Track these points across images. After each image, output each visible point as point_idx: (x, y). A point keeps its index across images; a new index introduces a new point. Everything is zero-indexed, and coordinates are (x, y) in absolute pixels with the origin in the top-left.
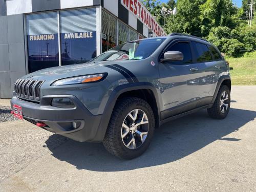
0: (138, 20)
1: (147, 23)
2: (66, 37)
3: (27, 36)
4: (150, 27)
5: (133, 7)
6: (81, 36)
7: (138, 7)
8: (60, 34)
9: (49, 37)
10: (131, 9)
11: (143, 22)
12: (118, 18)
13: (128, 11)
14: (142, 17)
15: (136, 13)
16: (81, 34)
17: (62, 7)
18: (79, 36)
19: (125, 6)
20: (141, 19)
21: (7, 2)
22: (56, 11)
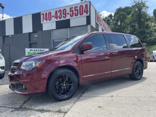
0: (102, 29)
1: (106, 30)
3: (53, 40)
5: (100, 23)
7: (102, 22)
9: (64, 40)
10: (100, 24)
11: (104, 29)
13: (98, 25)
15: (101, 25)
17: (71, 26)
19: (97, 23)
20: (103, 28)
21: (43, 24)
22: (68, 28)
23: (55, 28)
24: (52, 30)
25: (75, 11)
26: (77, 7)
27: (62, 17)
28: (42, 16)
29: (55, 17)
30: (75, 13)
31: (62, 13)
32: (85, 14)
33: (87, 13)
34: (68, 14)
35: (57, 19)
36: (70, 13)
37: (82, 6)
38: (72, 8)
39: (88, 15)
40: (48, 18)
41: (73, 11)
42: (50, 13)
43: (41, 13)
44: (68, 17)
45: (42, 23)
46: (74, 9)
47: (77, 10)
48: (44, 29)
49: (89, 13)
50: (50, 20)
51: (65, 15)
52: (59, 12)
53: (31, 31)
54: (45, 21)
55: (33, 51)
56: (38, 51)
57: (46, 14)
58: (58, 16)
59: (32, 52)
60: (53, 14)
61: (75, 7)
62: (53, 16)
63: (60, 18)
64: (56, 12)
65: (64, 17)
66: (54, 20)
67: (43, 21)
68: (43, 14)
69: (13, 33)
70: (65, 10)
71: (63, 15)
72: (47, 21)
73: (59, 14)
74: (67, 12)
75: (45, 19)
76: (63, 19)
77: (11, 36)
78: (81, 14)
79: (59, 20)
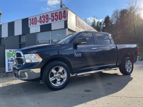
2: (53, 41)
3: (38, 41)
5: (83, 26)
8: (51, 40)
9: (47, 41)
13: (80, 28)
17: (52, 29)
19: (78, 26)
21: (30, 28)
22: (50, 31)
23: (40, 31)
24: (38, 33)
25: (55, 16)
26: (57, 13)
27: (45, 22)
28: (29, 21)
30: (56, 18)
31: (45, 18)
32: (63, 19)
33: (65, 18)
34: (50, 19)
35: (41, 23)
36: (51, 18)
37: (61, 12)
38: (53, 14)
39: (66, 20)
40: (34, 22)
41: (53, 16)
42: (36, 18)
43: (29, 19)
44: (50, 22)
45: (29, 26)
46: (54, 15)
47: (57, 15)
48: (31, 32)
50: (35, 24)
51: (47, 20)
52: (43, 17)
53: (21, 34)
54: (32, 25)
57: (33, 19)
58: (42, 21)
60: (38, 19)
61: (56, 13)
62: (38, 21)
63: (43, 23)
64: (41, 17)
65: (46, 21)
66: (39, 24)
67: (30, 25)
68: (30, 19)
69: (7, 36)
70: (47, 15)
71: (46, 20)
72: (33, 25)
73: (42, 19)
74: (49, 18)
75: (32, 24)
76: (45, 23)
77: (5, 38)
78: (60, 19)
79: (42, 24)
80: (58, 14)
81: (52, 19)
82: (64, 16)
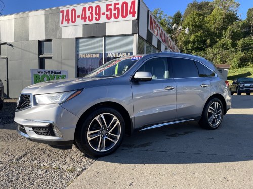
0: (159, 41)
2: (109, 56)
3: (77, 55)
4: (166, 44)
5: (156, 30)
6: (121, 55)
7: (158, 29)
8: (104, 54)
9: (95, 56)
11: (161, 41)
12: (147, 41)
13: (152, 34)
14: (161, 37)
15: (157, 35)
16: (121, 54)
17: (107, 34)
18: (119, 55)
19: (151, 31)
20: (160, 39)
21: (62, 28)
22: (102, 37)
23: (82, 36)
24: (77, 39)
25: (115, 10)
26: (118, 4)
27: (94, 18)
28: (61, 15)
29: (82, 18)
30: (115, 14)
31: (94, 12)
32: (130, 17)
33: (133, 16)
34: (103, 14)
35: (85, 21)
36: (106, 13)
37: (126, 3)
38: (111, 5)
39: (135, 18)
40: (70, 18)
41: (111, 9)
42: (74, 10)
43: (60, 10)
44: (103, 19)
45: (61, 25)
46: (112, 7)
47: (118, 8)
48: (64, 37)
49: (136, 15)
50: (73, 22)
51: (97, 16)
52: (89, 10)
54: (65, 23)
55: (43, 74)
56: (50, 73)
57: (68, 11)
58: (87, 16)
59: (41, 74)
60: (79, 11)
61: (115, 4)
62: (79, 16)
63: (90, 20)
64: (84, 9)
65: (96, 18)
66: (80, 22)
67: (62, 23)
68: (63, 11)
69: (13, 40)
70: (98, 6)
71: (94, 16)
72: (68, 23)
73: (88, 13)
74: (102, 12)
75: (66, 20)
76: (94, 21)
78: (124, 17)
79: (87, 22)
80: (120, 6)
81: (107, 15)
82: (132, 11)
